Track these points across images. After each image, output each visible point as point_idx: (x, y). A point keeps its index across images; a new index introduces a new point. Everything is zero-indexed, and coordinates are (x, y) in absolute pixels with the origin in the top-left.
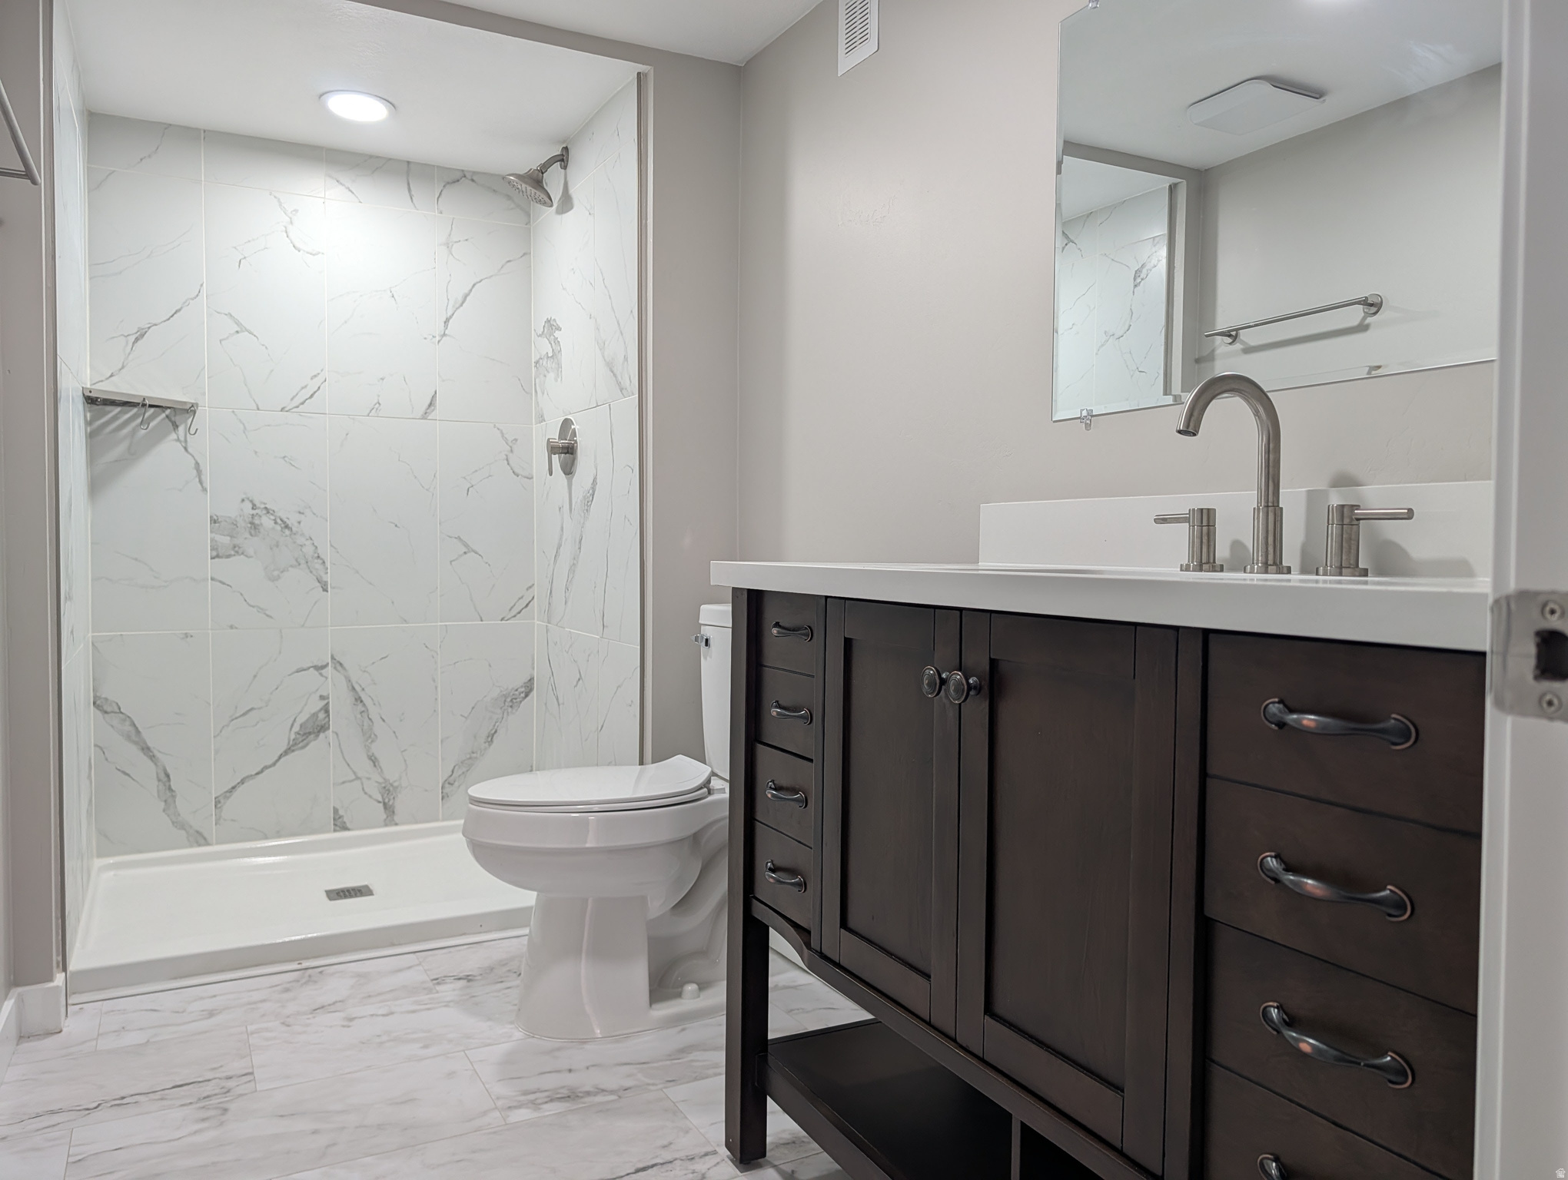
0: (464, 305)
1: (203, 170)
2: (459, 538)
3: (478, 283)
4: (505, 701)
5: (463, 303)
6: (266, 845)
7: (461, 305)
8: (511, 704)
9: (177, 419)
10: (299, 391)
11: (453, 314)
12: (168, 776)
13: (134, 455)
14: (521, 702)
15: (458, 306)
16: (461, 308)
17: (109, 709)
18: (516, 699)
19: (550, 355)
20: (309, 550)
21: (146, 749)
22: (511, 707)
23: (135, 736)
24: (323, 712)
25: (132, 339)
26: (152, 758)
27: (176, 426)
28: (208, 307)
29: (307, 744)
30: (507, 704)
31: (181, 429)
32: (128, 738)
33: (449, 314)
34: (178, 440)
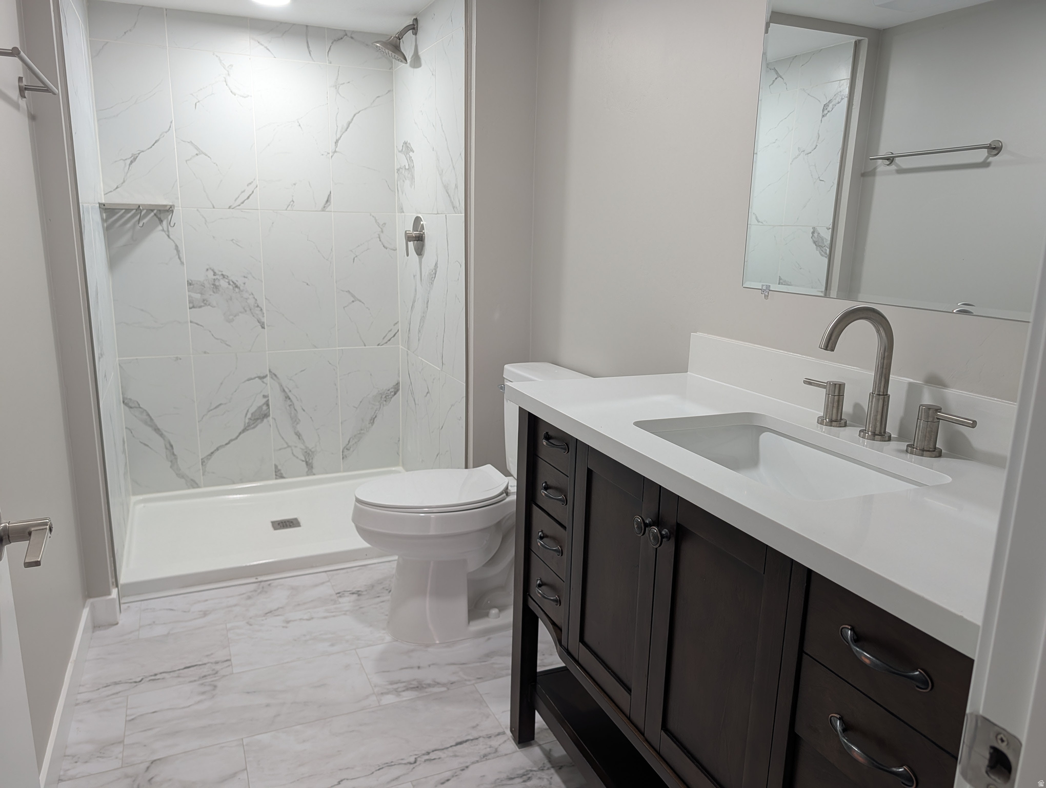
0: (348, 130)
1: (167, 39)
2: (349, 292)
3: (357, 113)
4: (381, 397)
5: (347, 128)
6: (236, 487)
7: (346, 130)
8: (385, 399)
9: (162, 216)
10: (240, 195)
11: (341, 137)
12: (172, 446)
13: (135, 241)
14: (391, 398)
15: (344, 130)
16: (346, 132)
17: (133, 406)
18: (388, 396)
19: (407, 167)
20: (251, 301)
21: (157, 430)
22: (385, 401)
23: (150, 422)
24: (265, 405)
25: (128, 162)
26: (162, 435)
27: (161, 221)
28: (176, 137)
29: (257, 425)
30: (382, 399)
31: (165, 223)
32: (146, 423)
33: (338, 136)
34: (163, 230)
